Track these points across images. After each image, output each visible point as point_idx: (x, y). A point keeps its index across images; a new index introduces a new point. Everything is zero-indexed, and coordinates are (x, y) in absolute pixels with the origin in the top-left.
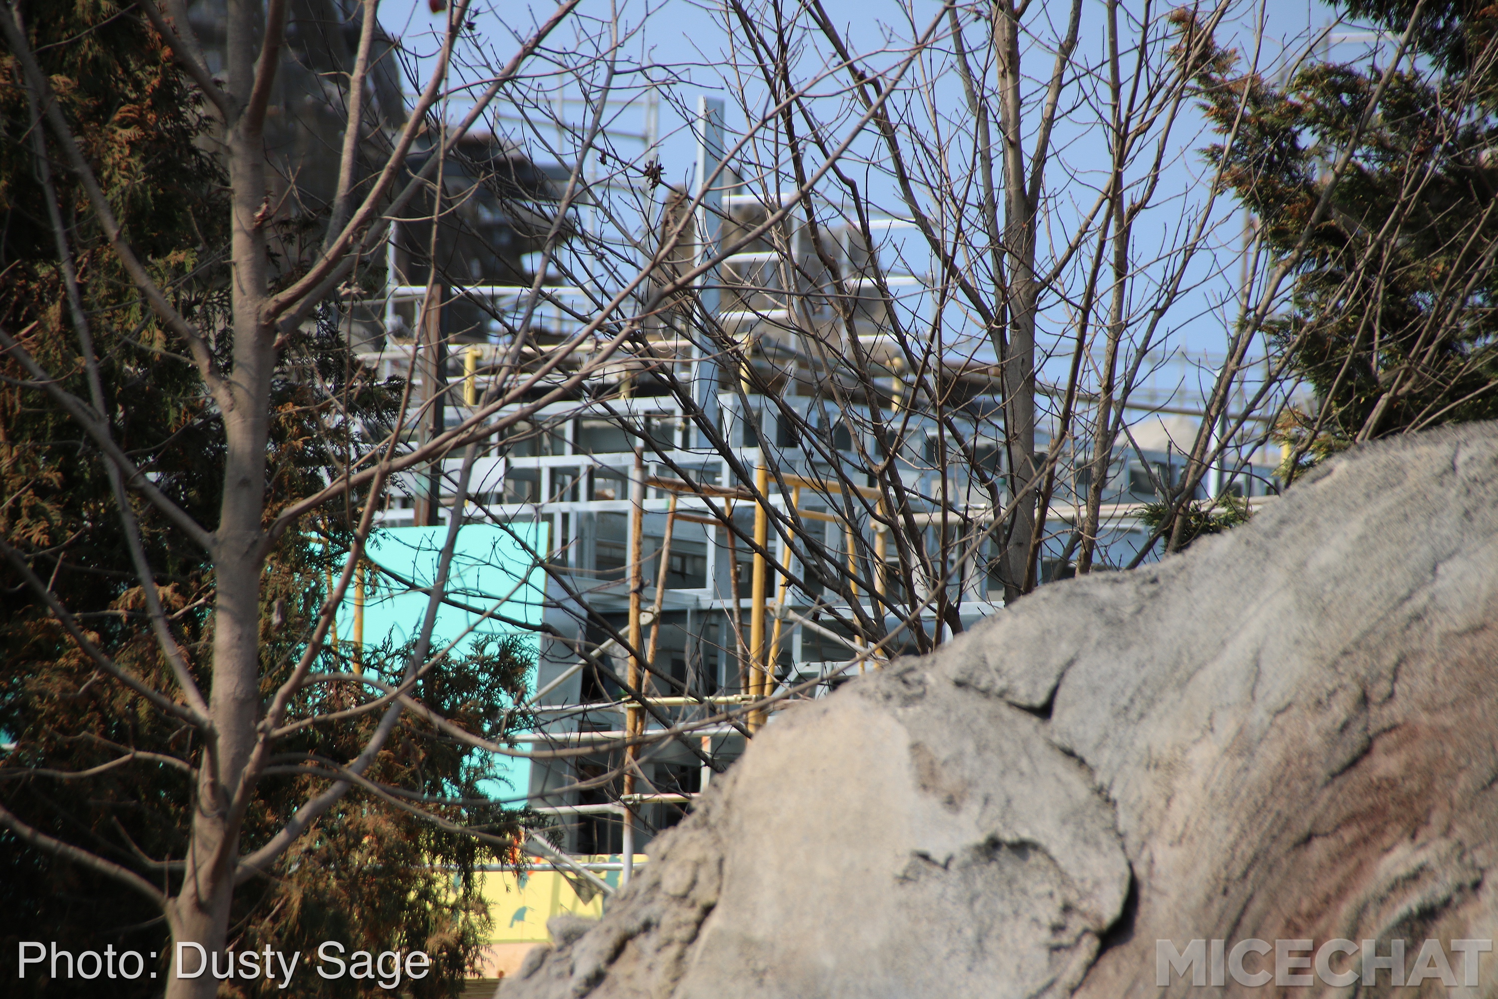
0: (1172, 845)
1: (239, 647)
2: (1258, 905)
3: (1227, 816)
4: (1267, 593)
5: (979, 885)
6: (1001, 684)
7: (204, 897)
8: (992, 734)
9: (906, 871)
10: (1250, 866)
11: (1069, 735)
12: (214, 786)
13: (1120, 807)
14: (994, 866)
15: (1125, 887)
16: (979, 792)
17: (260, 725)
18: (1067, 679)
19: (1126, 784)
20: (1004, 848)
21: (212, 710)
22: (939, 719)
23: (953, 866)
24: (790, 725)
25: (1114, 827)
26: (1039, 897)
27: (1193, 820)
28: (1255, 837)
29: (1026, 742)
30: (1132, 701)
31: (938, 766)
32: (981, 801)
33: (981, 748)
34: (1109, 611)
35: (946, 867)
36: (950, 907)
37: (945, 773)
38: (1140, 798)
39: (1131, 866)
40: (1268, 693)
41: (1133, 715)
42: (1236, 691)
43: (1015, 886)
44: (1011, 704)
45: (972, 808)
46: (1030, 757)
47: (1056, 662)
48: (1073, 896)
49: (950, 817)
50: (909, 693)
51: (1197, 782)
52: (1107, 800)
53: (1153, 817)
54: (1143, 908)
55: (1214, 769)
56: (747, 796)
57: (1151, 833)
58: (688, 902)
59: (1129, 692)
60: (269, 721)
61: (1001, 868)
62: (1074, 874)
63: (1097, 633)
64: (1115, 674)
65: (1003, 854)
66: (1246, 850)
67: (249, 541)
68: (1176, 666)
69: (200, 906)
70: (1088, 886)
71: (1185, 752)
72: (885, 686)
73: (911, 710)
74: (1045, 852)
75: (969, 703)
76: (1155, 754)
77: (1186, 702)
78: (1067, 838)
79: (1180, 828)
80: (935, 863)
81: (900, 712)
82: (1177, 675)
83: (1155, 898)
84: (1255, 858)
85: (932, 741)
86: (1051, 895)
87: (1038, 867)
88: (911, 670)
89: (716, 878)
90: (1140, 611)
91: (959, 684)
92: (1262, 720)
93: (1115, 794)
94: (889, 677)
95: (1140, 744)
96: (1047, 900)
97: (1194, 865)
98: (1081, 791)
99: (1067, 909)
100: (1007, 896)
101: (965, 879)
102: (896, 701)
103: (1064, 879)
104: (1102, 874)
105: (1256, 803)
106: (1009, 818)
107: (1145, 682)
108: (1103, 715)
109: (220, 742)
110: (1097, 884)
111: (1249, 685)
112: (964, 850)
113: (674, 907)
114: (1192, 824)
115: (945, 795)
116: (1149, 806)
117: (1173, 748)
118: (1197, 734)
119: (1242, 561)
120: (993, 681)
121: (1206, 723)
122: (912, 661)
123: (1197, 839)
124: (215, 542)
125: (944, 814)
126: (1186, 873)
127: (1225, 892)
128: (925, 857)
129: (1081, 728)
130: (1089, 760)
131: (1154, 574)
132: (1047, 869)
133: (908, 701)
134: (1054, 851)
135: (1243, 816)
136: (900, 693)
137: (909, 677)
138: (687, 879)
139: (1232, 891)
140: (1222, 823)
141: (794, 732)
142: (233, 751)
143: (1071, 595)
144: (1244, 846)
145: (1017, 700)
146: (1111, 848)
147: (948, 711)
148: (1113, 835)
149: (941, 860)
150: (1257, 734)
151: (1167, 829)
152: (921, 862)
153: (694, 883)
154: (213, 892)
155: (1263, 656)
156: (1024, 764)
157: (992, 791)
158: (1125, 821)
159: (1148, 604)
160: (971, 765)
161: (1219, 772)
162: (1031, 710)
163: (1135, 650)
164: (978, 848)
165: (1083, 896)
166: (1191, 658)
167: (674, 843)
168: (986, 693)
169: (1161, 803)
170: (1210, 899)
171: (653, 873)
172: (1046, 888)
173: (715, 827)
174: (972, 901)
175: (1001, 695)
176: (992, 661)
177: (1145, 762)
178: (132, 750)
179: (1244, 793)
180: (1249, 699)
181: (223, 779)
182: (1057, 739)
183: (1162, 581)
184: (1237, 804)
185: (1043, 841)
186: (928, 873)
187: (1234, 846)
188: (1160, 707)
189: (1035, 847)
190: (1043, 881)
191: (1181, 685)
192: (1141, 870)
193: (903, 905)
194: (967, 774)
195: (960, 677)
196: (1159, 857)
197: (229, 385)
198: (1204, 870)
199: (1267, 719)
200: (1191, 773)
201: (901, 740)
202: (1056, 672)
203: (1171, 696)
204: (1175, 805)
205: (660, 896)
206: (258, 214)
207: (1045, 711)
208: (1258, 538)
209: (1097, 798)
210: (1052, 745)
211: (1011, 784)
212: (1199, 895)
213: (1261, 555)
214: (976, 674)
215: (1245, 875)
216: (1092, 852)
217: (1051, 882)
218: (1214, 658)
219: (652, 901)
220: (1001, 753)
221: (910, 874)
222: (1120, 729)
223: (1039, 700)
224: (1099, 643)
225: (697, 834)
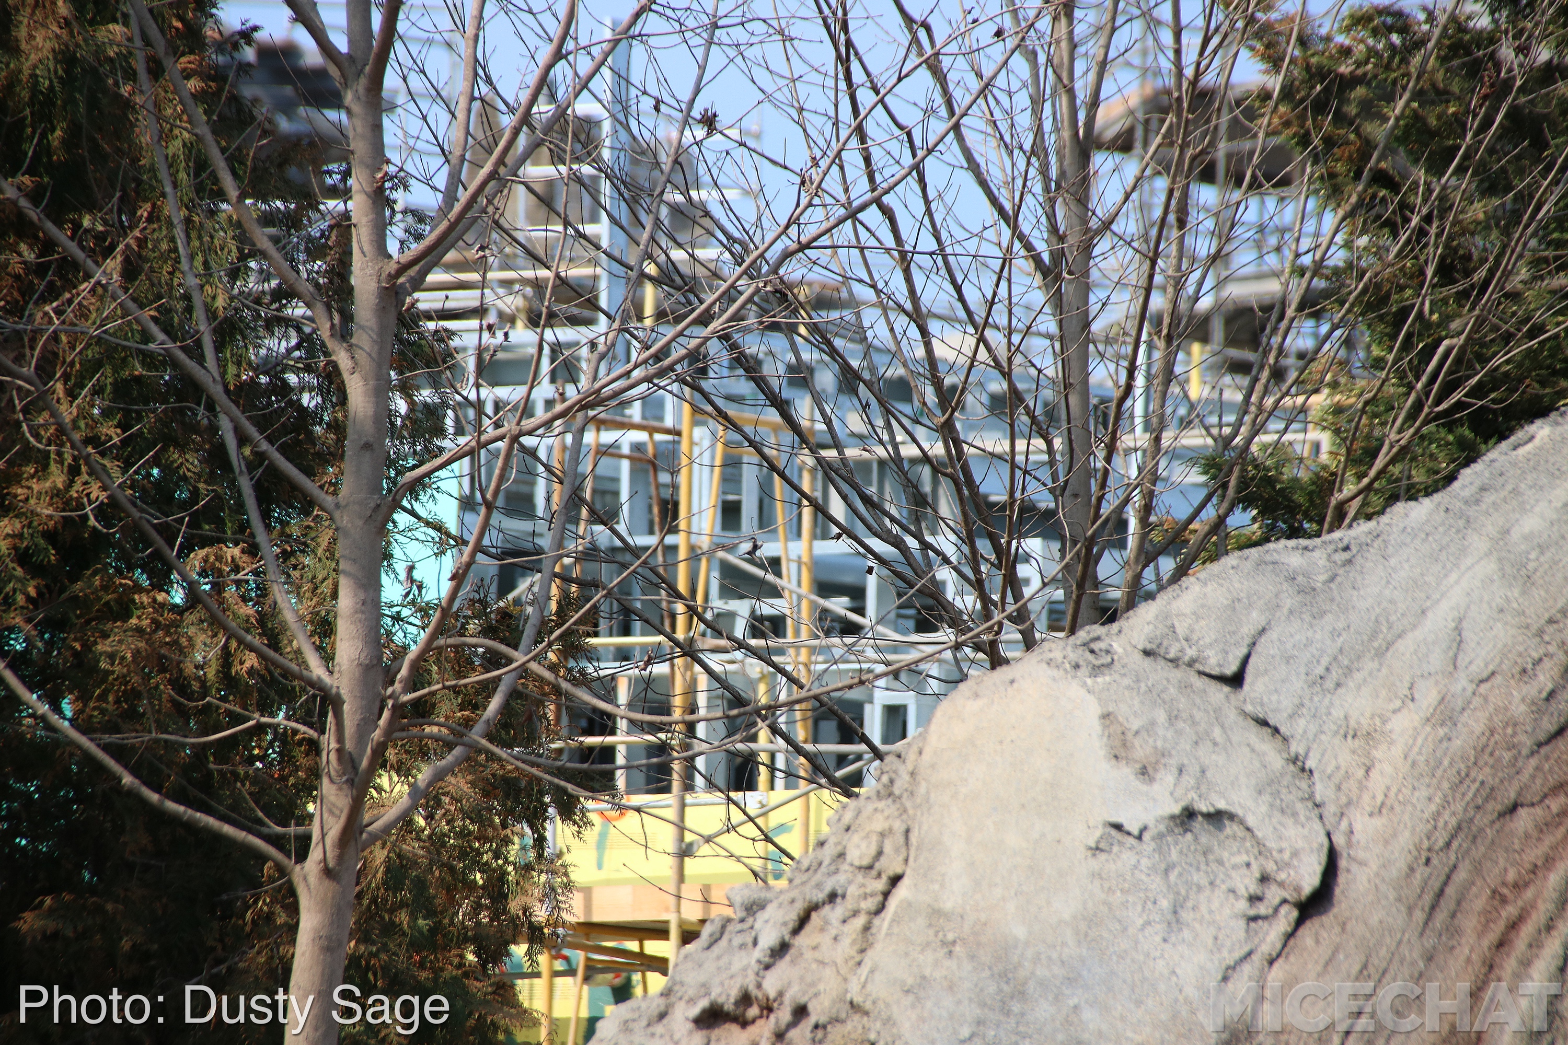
0: (1371, 815)
1: (363, 612)
2: (1461, 875)
3: (1428, 786)
4: (1469, 561)
5: (1174, 855)
6: (1191, 653)
7: (331, 864)
8: (1183, 703)
9: (1098, 842)
10: (1453, 837)
11: (1262, 704)
12: (340, 751)
13: (1316, 775)
14: (1189, 836)
15: (1324, 858)
16: (1173, 762)
17: (390, 690)
18: (1259, 648)
19: (1323, 755)
20: (1200, 818)
21: (336, 675)
22: (1129, 688)
23: (1147, 836)
24: (976, 695)
25: (1311, 796)
26: (1235, 867)
27: (1394, 790)
28: (1459, 807)
29: (1217, 710)
30: (1328, 669)
31: (1129, 736)
32: (1175, 771)
33: (1173, 718)
34: (1300, 579)
35: (1139, 838)
36: (1143, 877)
37: (1137, 742)
38: (1338, 768)
39: (1329, 835)
40: (1471, 663)
41: (1329, 684)
42: (1437, 660)
43: (1211, 857)
44: (1201, 673)
45: (1166, 778)
46: (1223, 727)
47: (1247, 631)
48: (1271, 867)
49: (1145, 788)
50: (1098, 663)
51: (1397, 751)
52: (1303, 770)
53: (1351, 786)
54: (1342, 878)
55: (1415, 739)
56: (933, 766)
57: (1349, 803)
58: (874, 873)
59: (1325, 661)
60: (398, 686)
61: (1196, 839)
62: (1271, 844)
63: (1288, 602)
64: (1309, 643)
65: (1198, 824)
66: (1449, 819)
67: (372, 505)
68: (1374, 635)
69: (328, 872)
70: (1286, 856)
71: (1384, 722)
72: (1073, 656)
73: (1100, 680)
74: (1242, 822)
75: (1158, 672)
76: (1352, 723)
77: (1384, 671)
78: (1264, 809)
79: (1380, 798)
80: (1129, 834)
81: (1089, 681)
82: (1376, 644)
83: (1354, 868)
84: (1459, 828)
85: (1122, 711)
86: (1248, 865)
87: (1234, 837)
88: (1098, 639)
89: (903, 850)
90: (1332, 579)
91: (1147, 653)
92: (1464, 689)
93: (1310, 764)
94: (1076, 646)
95: (1337, 713)
96: (1244, 871)
97: (1395, 835)
98: (1276, 761)
99: (1264, 879)
100: (1203, 867)
101: (1159, 850)
102: (1084, 671)
103: (1261, 849)
104: (1300, 844)
105: (1459, 773)
106: (1204, 788)
107: (1341, 651)
108: (1298, 684)
109: (346, 707)
110: (1295, 854)
111: (1451, 654)
112: (1159, 821)
113: (860, 878)
114: (1392, 794)
115: (1138, 766)
116: (1347, 776)
117: (1372, 718)
118: (1398, 703)
119: (1441, 529)
120: (1182, 650)
121: (1407, 692)
122: (1097, 630)
123: (1398, 809)
124: (337, 506)
125: (1137, 784)
126: (1386, 842)
127: (1428, 861)
128: (1118, 827)
129: (1274, 698)
130: (1283, 730)
131: (1346, 542)
132: (1243, 839)
133: (1097, 670)
134: (1251, 821)
135: (1446, 785)
136: (1090, 662)
137: (1096, 646)
138: (873, 850)
139: (1435, 861)
140: (1424, 793)
141: (980, 703)
142: (358, 716)
143: (1260, 563)
144: (1446, 815)
145: (1207, 670)
146: (1308, 819)
147: (1138, 681)
148: (1310, 804)
149: (1136, 832)
150: (1460, 703)
151: (1366, 798)
152: (1114, 832)
153: (880, 853)
154: (340, 858)
155: (1465, 624)
156: (1217, 733)
157: (1186, 762)
158: (1322, 791)
159: (1341, 571)
160: (1164, 735)
161: (1420, 741)
162: (1222, 679)
163: (1329, 618)
164: (1173, 817)
165: (1282, 866)
166: (1390, 628)
167: (859, 813)
168: (1174, 661)
169: (1361, 773)
170: (1412, 869)
171: (837, 844)
172: (1244, 858)
173: (900, 797)
174: (1167, 871)
175: (1191, 664)
176: (1181, 630)
177: (1342, 732)
178: (257, 715)
179: (1446, 763)
180: (1451, 668)
181: (349, 745)
182: (1249, 708)
183: (1354, 549)
184: (1439, 773)
185: (1240, 812)
186: (1121, 843)
187: (1437, 815)
188: (1358, 676)
189: (1232, 817)
190: (1239, 852)
191: (1380, 654)
192: (1339, 840)
193: (1096, 875)
194: (1159, 744)
195: (1149, 647)
196: (1357, 827)
197: (350, 348)
198: (1405, 839)
199: (1470, 688)
200: (1392, 743)
201: (1093, 709)
202: (1248, 641)
203: (1369, 665)
204: (1374, 774)
205: (845, 867)
206: (379, 175)
207: (1236, 680)
208: (1458, 505)
209: (1292, 767)
210: (1245, 714)
211: (1205, 753)
212: (1402, 864)
213: (1461, 523)
214: (1165, 643)
215: (1448, 845)
216: (1289, 822)
217: (1247, 852)
218: (1414, 627)
219: (837, 871)
220: (1194, 723)
221: (1102, 845)
222: (1316, 699)
223: (1231, 669)
224: (1291, 612)
225: (881, 805)
